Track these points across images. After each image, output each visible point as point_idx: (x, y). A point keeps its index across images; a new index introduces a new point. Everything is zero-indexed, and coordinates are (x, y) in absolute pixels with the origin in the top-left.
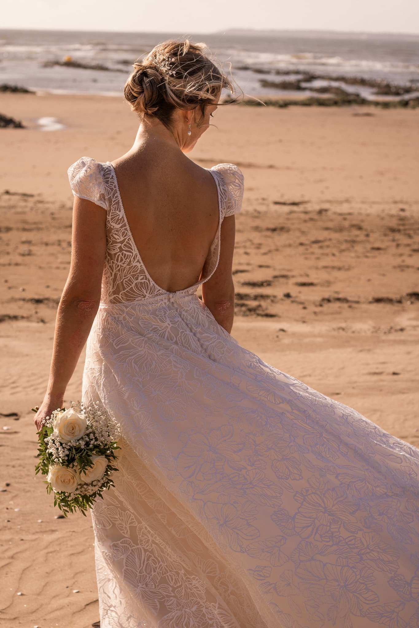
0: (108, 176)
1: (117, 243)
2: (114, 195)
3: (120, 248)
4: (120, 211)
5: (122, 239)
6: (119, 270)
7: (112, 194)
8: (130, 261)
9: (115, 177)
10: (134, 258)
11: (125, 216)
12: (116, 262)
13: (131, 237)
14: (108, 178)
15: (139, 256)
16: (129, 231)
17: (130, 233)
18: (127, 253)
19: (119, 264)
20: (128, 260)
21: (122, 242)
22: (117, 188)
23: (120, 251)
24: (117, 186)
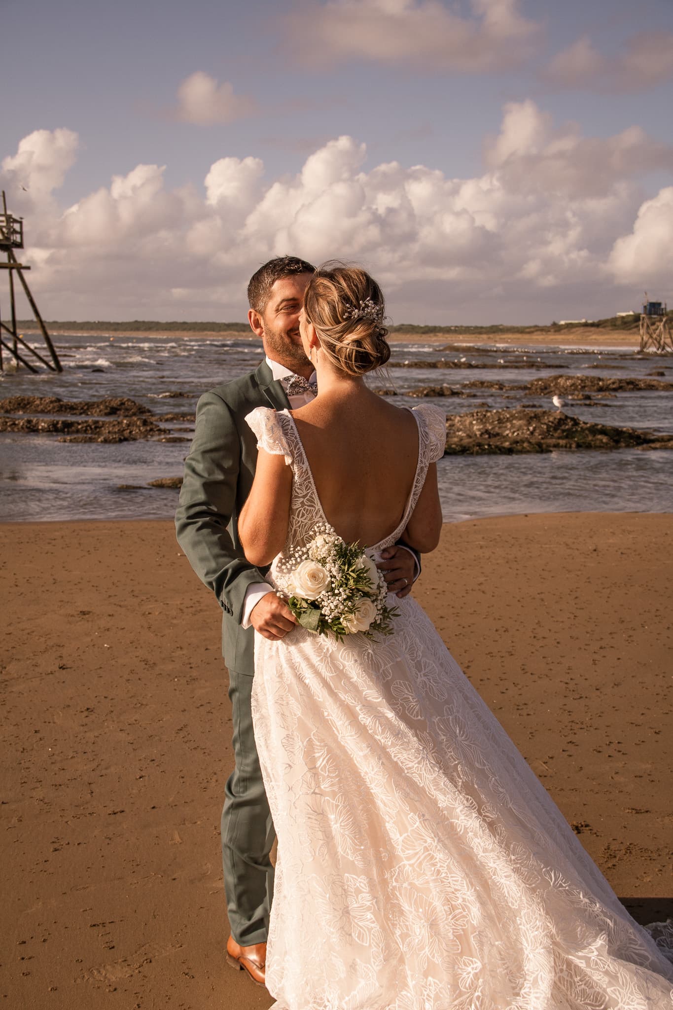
0: (286, 428)
1: (299, 497)
2: (295, 447)
3: (302, 503)
4: (303, 464)
5: (305, 493)
6: (299, 526)
7: (293, 446)
8: (312, 516)
9: (294, 427)
10: (316, 513)
11: (309, 468)
12: (296, 518)
13: (315, 490)
14: (287, 429)
15: (321, 511)
16: (313, 485)
17: (314, 487)
18: (309, 508)
19: (299, 519)
20: (310, 515)
21: (304, 497)
22: (298, 439)
23: (302, 507)
24: (298, 437)
